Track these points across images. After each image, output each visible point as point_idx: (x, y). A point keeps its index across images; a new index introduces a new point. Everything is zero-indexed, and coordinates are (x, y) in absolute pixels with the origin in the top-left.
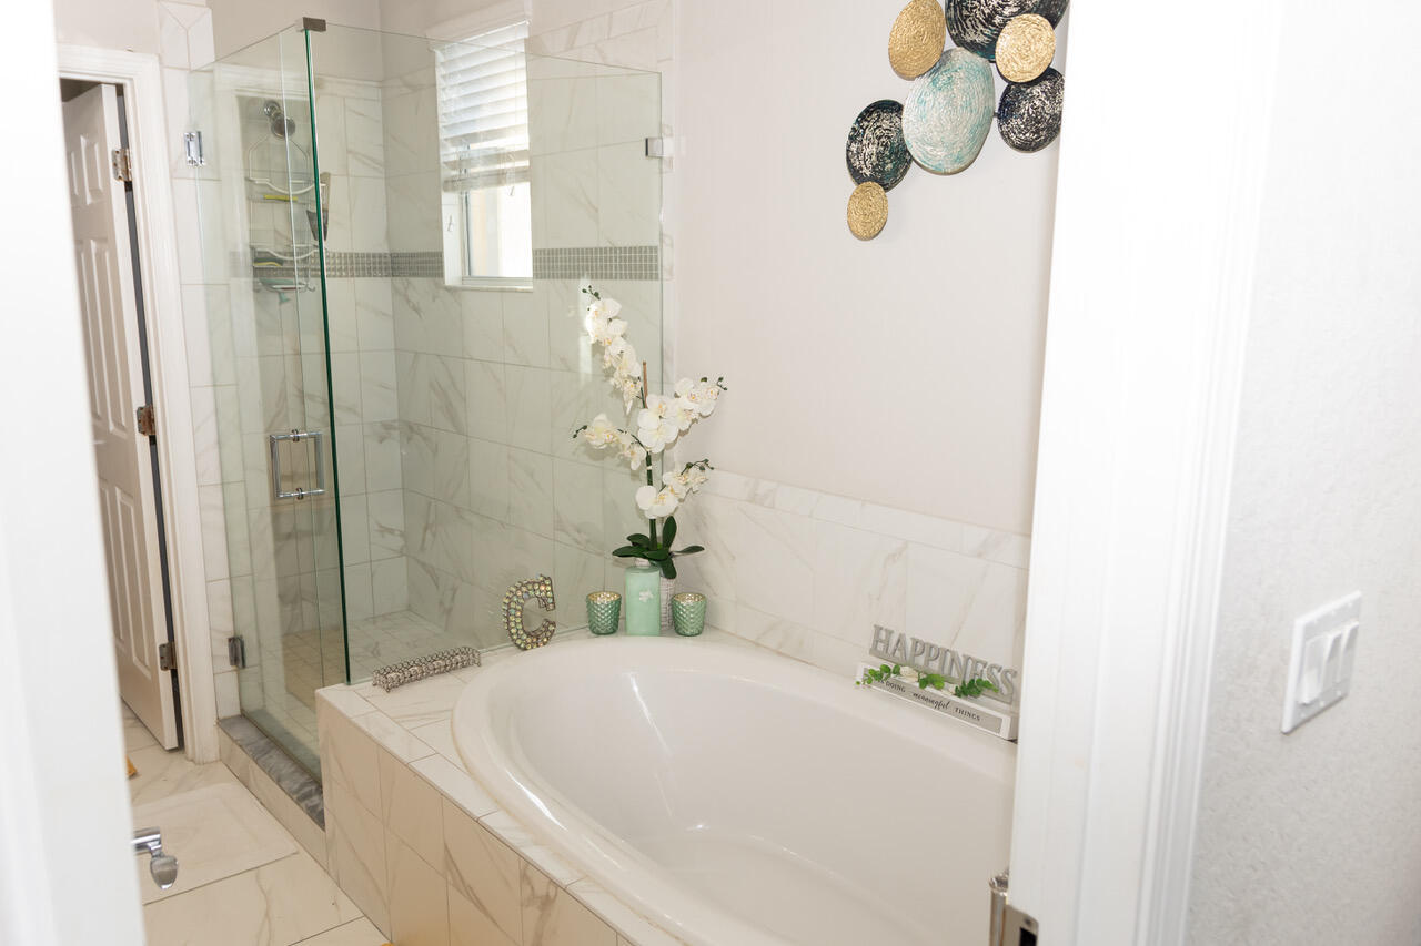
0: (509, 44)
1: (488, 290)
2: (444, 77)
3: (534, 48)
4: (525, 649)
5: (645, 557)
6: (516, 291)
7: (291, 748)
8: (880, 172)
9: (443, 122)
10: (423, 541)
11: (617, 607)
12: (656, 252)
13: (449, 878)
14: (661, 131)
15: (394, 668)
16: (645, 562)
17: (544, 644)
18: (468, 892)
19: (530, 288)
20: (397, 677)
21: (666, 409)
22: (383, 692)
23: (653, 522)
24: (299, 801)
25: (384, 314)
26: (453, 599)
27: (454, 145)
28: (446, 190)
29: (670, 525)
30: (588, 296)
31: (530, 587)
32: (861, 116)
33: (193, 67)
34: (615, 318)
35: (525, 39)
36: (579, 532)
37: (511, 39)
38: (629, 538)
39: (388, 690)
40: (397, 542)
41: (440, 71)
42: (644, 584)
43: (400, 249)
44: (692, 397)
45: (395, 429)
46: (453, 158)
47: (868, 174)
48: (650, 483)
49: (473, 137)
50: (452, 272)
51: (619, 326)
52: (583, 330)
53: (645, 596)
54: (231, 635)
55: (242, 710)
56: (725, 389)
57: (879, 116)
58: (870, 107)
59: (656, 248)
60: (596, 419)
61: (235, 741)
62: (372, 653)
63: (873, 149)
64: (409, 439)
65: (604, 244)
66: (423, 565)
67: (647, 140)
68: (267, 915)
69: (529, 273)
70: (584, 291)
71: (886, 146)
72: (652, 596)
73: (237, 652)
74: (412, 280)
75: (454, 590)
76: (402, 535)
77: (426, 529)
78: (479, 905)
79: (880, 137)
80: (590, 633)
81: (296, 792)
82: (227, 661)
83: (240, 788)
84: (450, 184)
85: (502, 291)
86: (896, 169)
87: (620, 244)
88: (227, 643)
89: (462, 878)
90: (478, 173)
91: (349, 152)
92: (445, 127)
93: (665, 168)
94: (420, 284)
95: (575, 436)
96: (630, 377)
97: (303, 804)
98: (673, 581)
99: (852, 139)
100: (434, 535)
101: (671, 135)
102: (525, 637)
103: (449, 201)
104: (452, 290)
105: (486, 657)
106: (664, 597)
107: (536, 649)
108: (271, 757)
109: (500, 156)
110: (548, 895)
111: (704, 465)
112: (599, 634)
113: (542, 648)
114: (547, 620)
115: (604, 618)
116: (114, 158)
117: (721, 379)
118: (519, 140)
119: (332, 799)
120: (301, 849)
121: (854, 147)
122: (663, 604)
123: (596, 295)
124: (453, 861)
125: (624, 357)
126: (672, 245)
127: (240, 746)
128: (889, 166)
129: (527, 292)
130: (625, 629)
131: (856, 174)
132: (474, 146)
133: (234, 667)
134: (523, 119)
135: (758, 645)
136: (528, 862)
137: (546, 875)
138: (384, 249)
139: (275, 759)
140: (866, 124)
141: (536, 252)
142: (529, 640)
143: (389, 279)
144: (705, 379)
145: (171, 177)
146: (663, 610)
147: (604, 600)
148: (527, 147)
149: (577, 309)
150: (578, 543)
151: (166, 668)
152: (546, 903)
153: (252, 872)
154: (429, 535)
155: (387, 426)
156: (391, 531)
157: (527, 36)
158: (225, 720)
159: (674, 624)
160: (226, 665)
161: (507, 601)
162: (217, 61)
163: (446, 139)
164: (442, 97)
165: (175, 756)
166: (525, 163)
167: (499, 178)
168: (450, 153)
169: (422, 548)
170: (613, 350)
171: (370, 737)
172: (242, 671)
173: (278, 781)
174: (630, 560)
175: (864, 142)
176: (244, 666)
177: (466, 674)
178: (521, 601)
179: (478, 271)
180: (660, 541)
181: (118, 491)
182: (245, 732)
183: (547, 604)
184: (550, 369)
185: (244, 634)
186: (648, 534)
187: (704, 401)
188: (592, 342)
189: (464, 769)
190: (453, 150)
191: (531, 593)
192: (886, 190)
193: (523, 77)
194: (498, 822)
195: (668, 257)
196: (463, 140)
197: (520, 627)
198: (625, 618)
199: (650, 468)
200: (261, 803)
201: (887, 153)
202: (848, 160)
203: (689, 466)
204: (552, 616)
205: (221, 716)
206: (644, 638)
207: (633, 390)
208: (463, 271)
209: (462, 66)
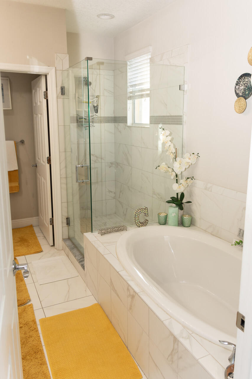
0: (146, 59)
1: (138, 127)
2: (129, 69)
3: (152, 60)
4: (139, 227)
5: (174, 204)
6: (145, 127)
7: (79, 248)
8: (244, 94)
9: (128, 81)
10: (120, 195)
11: (166, 217)
12: (182, 117)
13: (112, 288)
14: (184, 83)
15: (104, 229)
16: (174, 205)
17: (145, 226)
18: (115, 291)
19: (149, 127)
20: (104, 232)
21: (182, 162)
22: (100, 235)
23: (177, 194)
24: (80, 262)
25: (112, 133)
26: (126, 212)
27: (131, 87)
28: (129, 100)
29: (183, 195)
30: (161, 130)
31: (142, 210)
32: (239, 78)
33: (64, 70)
34: (168, 136)
35: (150, 58)
36: (159, 195)
37: (146, 58)
38: (171, 198)
39: (102, 235)
40: (113, 195)
41: (128, 67)
42: (173, 211)
43: (117, 115)
44: (189, 159)
45: (114, 164)
46: (131, 91)
47: (241, 95)
48: (177, 183)
49: (135, 85)
50: (129, 122)
51: (169, 138)
52: (160, 139)
53: (173, 215)
54: (67, 217)
55: (69, 237)
56: (199, 157)
57: (245, 78)
58: (242, 75)
59: (182, 116)
60: (162, 164)
61: (66, 245)
62: (105, 225)
63: (243, 87)
64: (117, 167)
65: (168, 115)
66: (120, 202)
67: (180, 85)
68: (68, 291)
69: (148, 122)
70: (160, 128)
71: (246, 86)
72: (176, 215)
73: (68, 222)
74: (119, 124)
75: (127, 209)
76: (115, 193)
77: (120, 192)
78: (118, 295)
79: (245, 84)
80: (158, 224)
81: (79, 260)
82: (66, 224)
83: (66, 257)
84: (130, 98)
85: (142, 127)
86: (249, 93)
87: (172, 115)
88: (66, 219)
89: (114, 288)
90: (137, 95)
91: (105, 89)
92: (129, 82)
93: (185, 93)
94: (121, 125)
95: (156, 169)
96: (172, 152)
97: (80, 263)
98: (183, 211)
99: (237, 84)
100: (122, 194)
101: (187, 84)
102: (139, 224)
103: (129, 103)
104: (129, 127)
105: (129, 228)
106: (180, 215)
107: (142, 227)
108: (74, 250)
109: (142, 90)
110: (133, 295)
111: (193, 178)
112: (161, 224)
113: (144, 227)
114: (146, 219)
115: (163, 221)
116: (44, 93)
117: (198, 154)
118: (147, 86)
119: (86, 263)
120: (79, 275)
121: (237, 87)
122: (179, 217)
123: (163, 129)
124: (112, 283)
125: (170, 147)
126: (186, 115)
127: (67, 246)
128: (247, 93)
129: (148, 128)
130: (168, 224)
131: (237, 95)
132: (137, 87)
133: (67, 226)
134: (149, 80)
135: (206, 231)
136: (129, 285)
137: (133, 289)
138: (113, 116)
139: (75, 251)
140: (241, 80)
141: (151, 117)
142: (141, 225)
143: (114, 123)
144: (194, 154)
145: (57, 98)
146: (179, 219)
147: (163, 215)
148: (149, 88)
149: (158, 133)
150: (159, 198)
151: (51, 225)
152: (133, 297)
153: (66, 280)
154: (121, 194)
155: (112, 163)
156: (112, 192)
157: (150, 57)
158: (65, 239)
159: (181, 223)
160: (65, 225)
161: (135, 213)
162: (70, 67)
163: (129, 86)
164: (129, 74)
165: (53, 247)
166: (149, 92)
167: (142, 96)
168: (130, 89)
169: (119, 197)
170: (168, 145)
171: (95, 247)
172: (69, 227)
173: (75, 256)
174: (171, 204)
175: (240, 85)
176: (69, 225)
177: (122, 232)
178: (139, 214)
179: (136, 122)
180: (179, 199)
181: (43, 178)
182: (69, 243)
183: (146, 215)
184: (153, 149)
185: (70, 217)
186: (176, 197)
187: (193, 160)
188: (162, 142)
189: (117, 258)
190: (131, 88)
191: (142, 211)
192: (246, 99)
193: (149, 68)
194: (122, 273)
195: (185, 119)
196: (134, 86)
197: (138, 221)
198: (168, 221)
199: (177, 178)
200: (71, 262)
201: (247, 88)
202: (235, 91)
203: (188, 178)
204: (147, 218)
205: (64, 238)
206: (173, 227)
207: (172, 156)
208: (133, 121)
209: (134, 66)
